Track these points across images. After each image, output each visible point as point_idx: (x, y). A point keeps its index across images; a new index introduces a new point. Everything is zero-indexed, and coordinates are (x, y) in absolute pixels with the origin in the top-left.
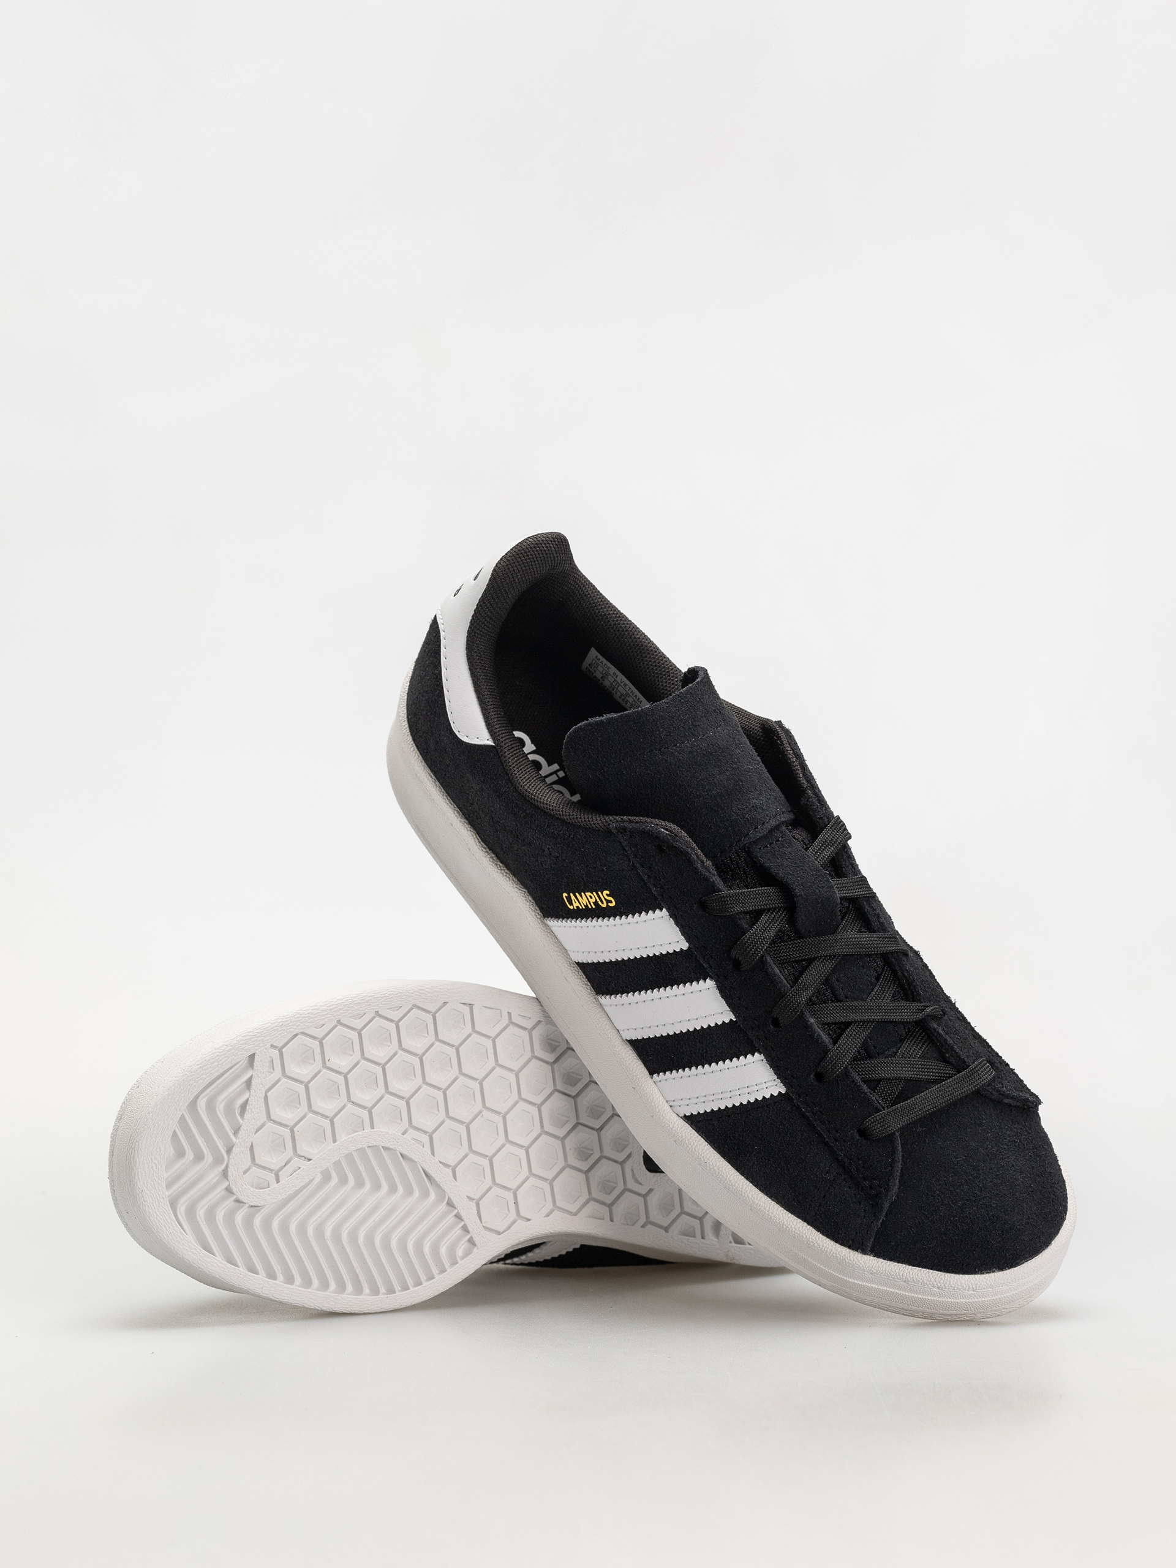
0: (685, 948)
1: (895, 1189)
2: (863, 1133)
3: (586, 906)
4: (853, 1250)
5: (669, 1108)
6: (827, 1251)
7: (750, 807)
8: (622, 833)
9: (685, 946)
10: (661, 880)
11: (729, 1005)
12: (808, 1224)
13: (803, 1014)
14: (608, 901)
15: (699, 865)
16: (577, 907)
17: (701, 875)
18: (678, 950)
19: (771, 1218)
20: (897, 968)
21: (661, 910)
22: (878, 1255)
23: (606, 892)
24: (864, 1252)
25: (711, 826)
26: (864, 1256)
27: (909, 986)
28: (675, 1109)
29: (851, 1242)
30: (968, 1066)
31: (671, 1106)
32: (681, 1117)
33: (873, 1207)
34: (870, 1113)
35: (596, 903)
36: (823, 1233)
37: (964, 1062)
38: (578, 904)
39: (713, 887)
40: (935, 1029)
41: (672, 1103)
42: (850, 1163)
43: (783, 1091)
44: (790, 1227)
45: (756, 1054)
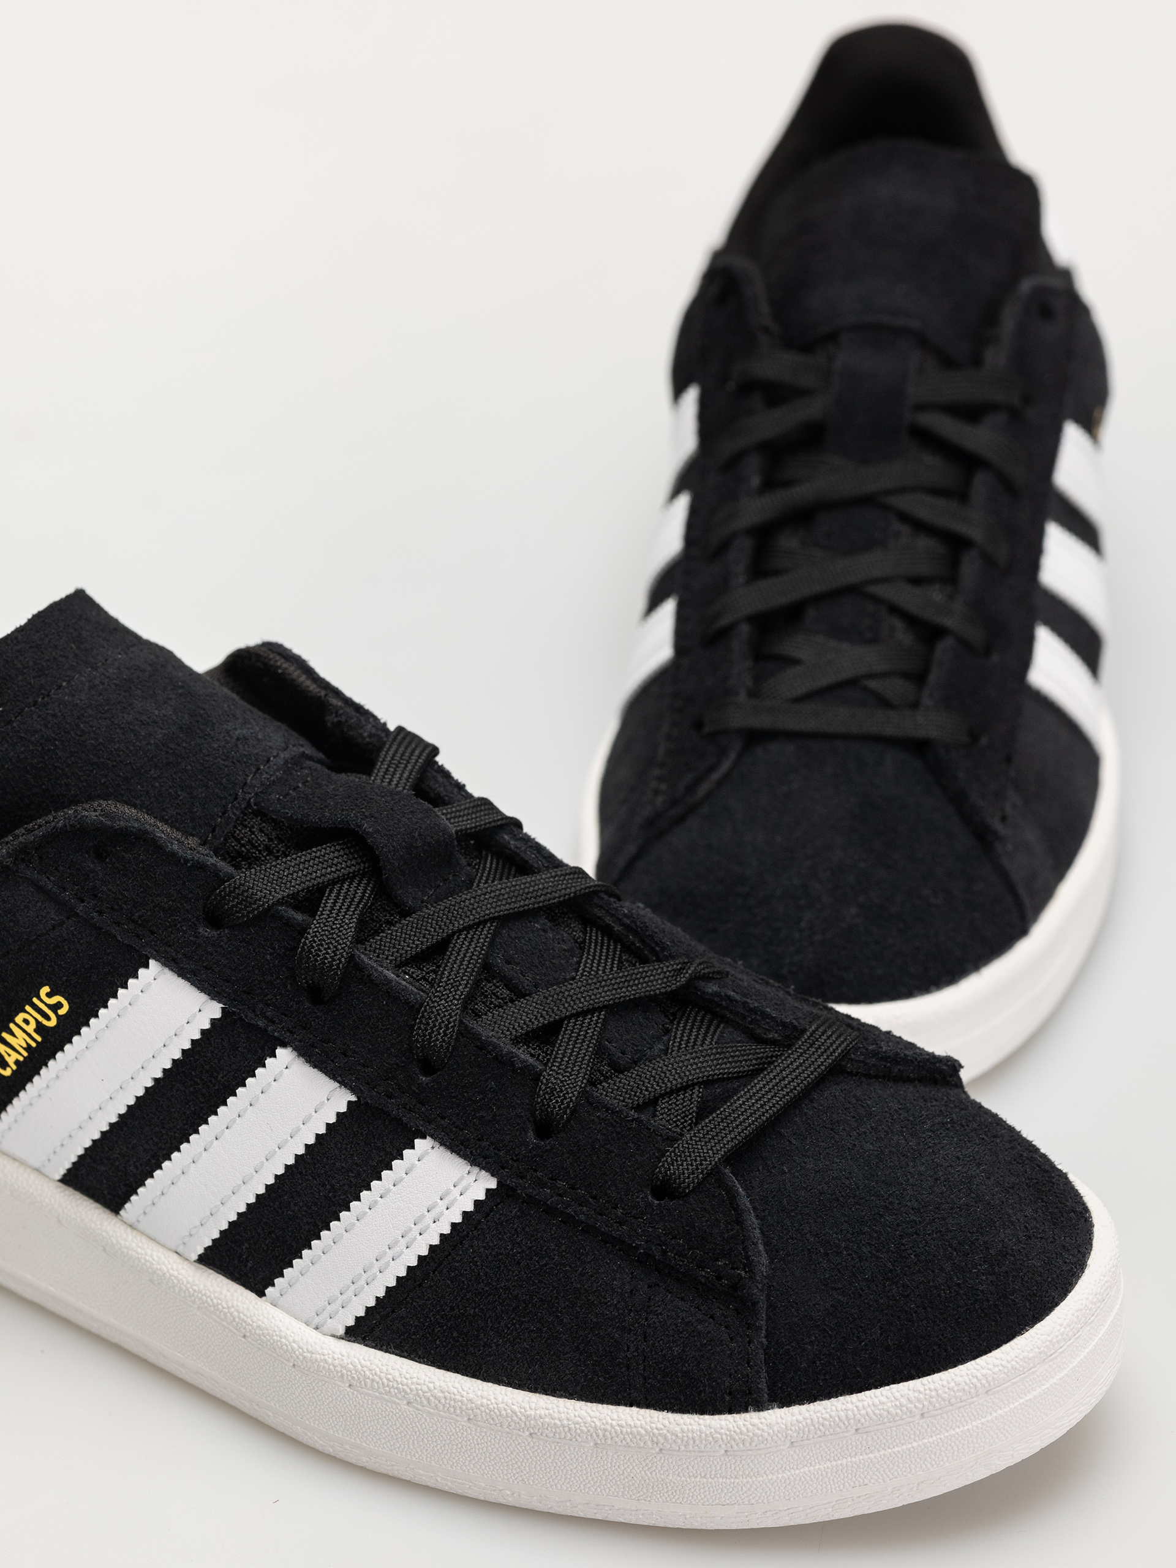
0: (218, 1015)
1: (764, 1259)
2: (664, 1190)
3: (28, 1048)
4: (738, 1412)
5: (315, 1333)
6: (693, 1438)
7: (234, 740)
8: (23, 860)
9: (215, 1010)
10: (122, 908)
11: (332, 1074)
12: (639, 1406)
13: (467, 1026)
14: (55, 1007)
15: (175, 847)
16: (17, 1062)
17: (187, 861)
18: (207, 1026)
19: (570, 1429)
20: (608, 920)
21: (147, 966)
22: (786, 1401)
23: (46, 989)
24: (760, 1407)
25: (176, 792)
26: (761, 1413)
27: (642, 941)
28: (324, 1329)
29: (728, 1398)
30: (803, 1031)
31: (317, 1328)
32: (341, 1338)
33: (738, 1313)
34: (659, 1150)
35: (40, 1028)
36: (673, 1410)
37: (795, 1028)
38: (15, 1056)
39: (217, 875)
40: (718, 994)
41: (317, 1320)
42: (664, 1252)
43: (492, 1184)
44: (609, 1427)
45: (417, 1142)
